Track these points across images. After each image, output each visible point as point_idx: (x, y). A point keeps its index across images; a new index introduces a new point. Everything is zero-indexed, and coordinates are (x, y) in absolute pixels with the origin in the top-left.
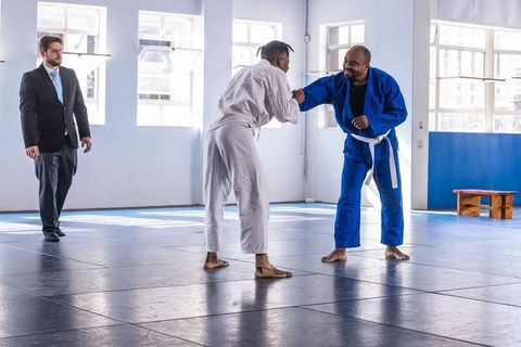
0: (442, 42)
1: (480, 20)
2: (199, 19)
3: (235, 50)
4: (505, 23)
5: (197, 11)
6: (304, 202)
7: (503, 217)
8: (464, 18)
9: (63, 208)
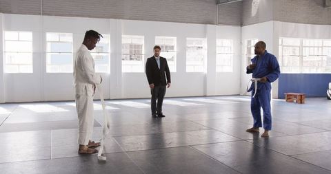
0: (284, 44)
1: (297, 37)
2: (206, 39)
3: (217, 48)
4: (307, 37)
5: (205, 37)
6: (239, 95)
7: (301, 103)
8: (291, 36)
9: (165, 96)
